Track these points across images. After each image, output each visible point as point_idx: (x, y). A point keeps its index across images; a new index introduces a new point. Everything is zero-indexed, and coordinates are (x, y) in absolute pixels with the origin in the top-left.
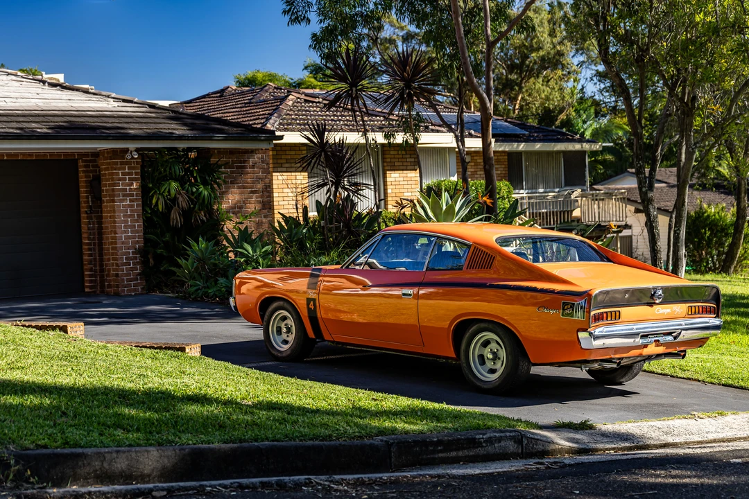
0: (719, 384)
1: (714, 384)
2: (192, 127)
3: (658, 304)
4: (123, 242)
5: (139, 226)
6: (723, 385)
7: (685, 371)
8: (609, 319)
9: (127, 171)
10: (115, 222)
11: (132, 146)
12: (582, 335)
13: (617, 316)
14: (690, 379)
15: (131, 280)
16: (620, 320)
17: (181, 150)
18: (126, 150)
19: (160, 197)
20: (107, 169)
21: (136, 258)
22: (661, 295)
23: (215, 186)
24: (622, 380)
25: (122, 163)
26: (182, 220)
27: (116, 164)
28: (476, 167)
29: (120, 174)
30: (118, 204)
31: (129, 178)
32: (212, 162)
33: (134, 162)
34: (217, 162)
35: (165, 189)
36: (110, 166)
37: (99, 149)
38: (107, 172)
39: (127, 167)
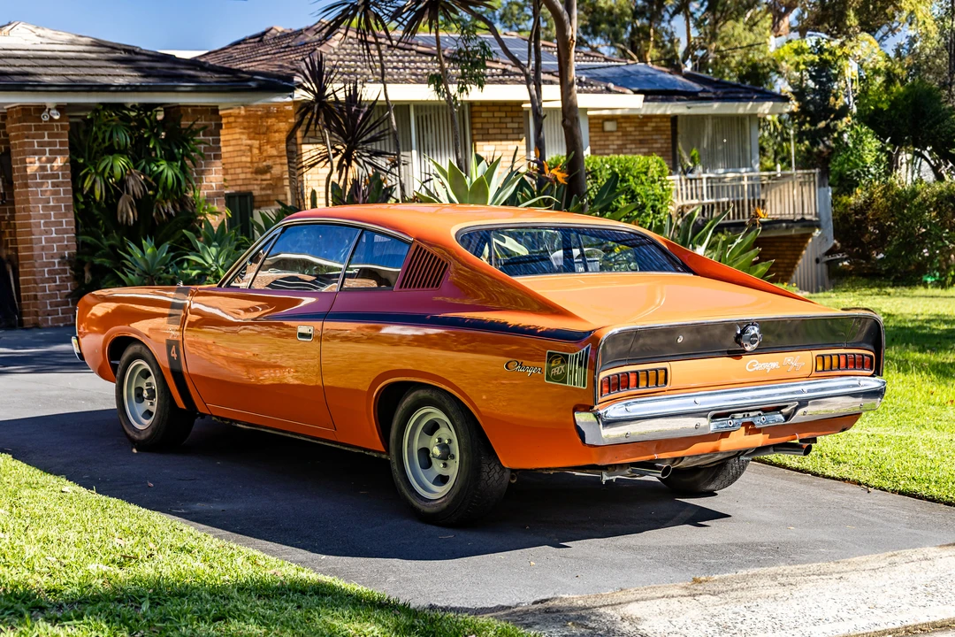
0: (894, 492)
1: (885, 490)
2: (147, 73)
3: (751, 353)
4: (43, 246)
5: (68, 222)
6: (901, 493)
7: (839, 463)
8: (643, 383)
9: (46, 139)
10: (29, 217)
11: (50, 101)
12: (582, 418)
13: (661, 379)
14: (844, 480)
15: (58, 305)
16: (668, 387)
17: (129, 106)
18: (41, 109)
19: (98, 178)
20: (17, 137)
21: (64, 271)
22: (755, 335)
23: (189, 162)
24: (711, 487)
25: (37, 128)
26: (136, 214)
27: (29, 128)
28: (624, 138)
29: (36, 144)
30: (34, 189)
31: (50, 150)
32: (182, 127)
33: (57, 126)
34: (192, 125)
35: (105, 167)
36: (20, 133)
37: (5, 107)
38: (17, 142)
39: (46, 133)
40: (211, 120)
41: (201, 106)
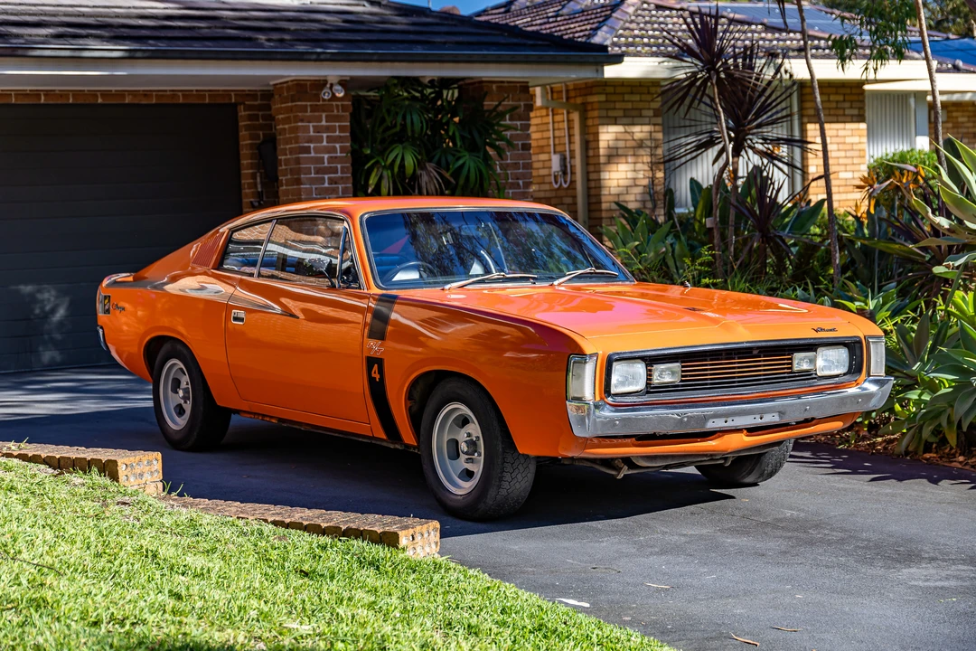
9: (324, 123)
11: (334, 73)
17: (426, 81)
18: (320, 84)
19: (385, 173)
20: (287, 120)
23: (491, 152)
25: (314, 109)
28: (956, 130)
29: (311, 129)
30: (308, 186)
31: (328, 137)
32: (485, 108)
33: (337, 106)
34: (497, 106)
35: (394, 161)
36: (292, 115)
37: (272, 83)
38: (286, 126)
39: (324, 115)
40: (519, 100)
41: (508, 82)
